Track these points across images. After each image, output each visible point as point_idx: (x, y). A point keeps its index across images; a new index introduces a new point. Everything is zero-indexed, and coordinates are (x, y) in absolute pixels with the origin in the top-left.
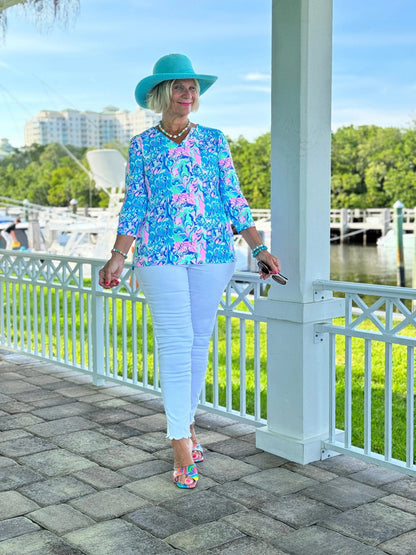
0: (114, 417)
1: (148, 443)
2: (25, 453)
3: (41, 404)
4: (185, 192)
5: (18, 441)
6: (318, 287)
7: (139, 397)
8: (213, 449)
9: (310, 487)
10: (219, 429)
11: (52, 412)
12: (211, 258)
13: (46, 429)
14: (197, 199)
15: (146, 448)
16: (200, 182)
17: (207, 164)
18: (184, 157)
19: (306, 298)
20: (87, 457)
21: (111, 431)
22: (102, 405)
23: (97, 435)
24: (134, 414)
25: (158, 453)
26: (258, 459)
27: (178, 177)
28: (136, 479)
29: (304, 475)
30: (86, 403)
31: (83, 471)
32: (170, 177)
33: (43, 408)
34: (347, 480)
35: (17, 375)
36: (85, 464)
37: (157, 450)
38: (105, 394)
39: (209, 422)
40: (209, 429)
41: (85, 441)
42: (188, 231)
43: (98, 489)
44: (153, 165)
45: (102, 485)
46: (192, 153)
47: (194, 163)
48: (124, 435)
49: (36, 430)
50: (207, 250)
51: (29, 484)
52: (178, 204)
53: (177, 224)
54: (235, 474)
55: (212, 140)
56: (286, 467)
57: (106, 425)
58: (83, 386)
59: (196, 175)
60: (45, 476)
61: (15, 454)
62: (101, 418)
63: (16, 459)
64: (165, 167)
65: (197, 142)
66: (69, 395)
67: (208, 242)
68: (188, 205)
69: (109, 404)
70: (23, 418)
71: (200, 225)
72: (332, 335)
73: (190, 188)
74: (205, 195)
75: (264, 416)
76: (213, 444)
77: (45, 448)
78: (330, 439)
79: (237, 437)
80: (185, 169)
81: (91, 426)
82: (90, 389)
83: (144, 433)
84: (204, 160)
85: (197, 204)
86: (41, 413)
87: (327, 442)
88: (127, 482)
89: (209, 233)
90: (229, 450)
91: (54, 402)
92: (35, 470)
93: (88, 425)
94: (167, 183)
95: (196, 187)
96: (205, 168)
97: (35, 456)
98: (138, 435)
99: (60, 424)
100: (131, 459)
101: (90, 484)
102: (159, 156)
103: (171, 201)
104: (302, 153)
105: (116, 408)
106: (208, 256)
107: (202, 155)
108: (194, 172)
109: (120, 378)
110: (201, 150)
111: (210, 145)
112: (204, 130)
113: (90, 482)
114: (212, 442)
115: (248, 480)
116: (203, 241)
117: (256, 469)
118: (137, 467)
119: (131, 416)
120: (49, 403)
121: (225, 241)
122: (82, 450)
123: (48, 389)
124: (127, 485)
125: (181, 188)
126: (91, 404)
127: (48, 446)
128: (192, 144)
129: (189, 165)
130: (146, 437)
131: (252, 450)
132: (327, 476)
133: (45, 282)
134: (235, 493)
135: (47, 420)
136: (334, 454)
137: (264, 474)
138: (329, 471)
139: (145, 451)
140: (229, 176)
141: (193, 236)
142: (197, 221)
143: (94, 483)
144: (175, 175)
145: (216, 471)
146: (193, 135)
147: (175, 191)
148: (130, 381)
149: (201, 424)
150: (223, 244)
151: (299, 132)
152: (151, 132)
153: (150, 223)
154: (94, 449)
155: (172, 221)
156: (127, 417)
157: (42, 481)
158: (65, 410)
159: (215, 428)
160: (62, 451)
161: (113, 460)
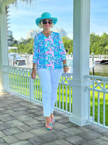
0: (33, 111)
1: (40, 119)
2: (7, 120)
3: (15, 107)
4: (49, 51)
5: (6, 117)
6: (86, 77)
7: (41, 106)
8: (57, 121)
9: (81, 133)
10: (60, 116)
11: (17, 109)
12: (56, 68)
13: (14, 114)
14: (52, 53)
15: (39, 120)
16: (53, 48)
17: (55, 43)
18: (49, 41)
19: (82, 80)
20: (22, 122)
21: (31, 115)
22: (31, 108)
23: (27, 116)
24: (39, 110)
25: (42, 122)
26: (69, 125)
27: (47, 47)
28: (34, 129)
29: (80, 130)
30: (27, 107)
31: (20, 126)
32: (45, 47)
33: (15, 108)
34: (92, 131)
35: (11, 99)
36: (21, 124)
37: (42, 121)
38: (32, 105)
39: (58, 113)
40: (57, 115)
41: (23, 118)
42: (49, 61)
43: (23, 132)
44: (40, 44)
45: (24, 130)
46: (51, 40)
47: (52, 43)
48: (34, 116)
49: (11, 114)
50: (55, 66)
51: (5, 129)
52: (47, 54)
53: (46, 59)
54: (61, 128)
55: (57, 36)
56: (76, 127)
57: (30, 113)
58: (27, 102)
59: (52, 46)
60: (10, 127)
61: (4, 121)
62: (29, 111)
63: (4, 122)
64: (44, 44)
65: (52, 37)
66: (23, 105)
67: (55, 64)
68: (50, 54)
69: (33, 107)
70: (9, 111)
71: (53, 59)
72: (89, 90)
73: (50, 50)
74: (54, 51)
75: (72, 112)
76: (57, 120)
77: (12, 119)
78: (89, 120)
79: (64, 118)
80: (49, 44)
81: (26, 114)
82: (29, 103)
83: (40, 116)
84: (54, 42)
85: (52, 54)
86: (14, 109)
87: (88, 120)
88: (31, 130)
89: (55, 61)
90: (61, 121)
91: (19, 106)
92: (8, 125)
93: (25, 113)
94: (44, 49)
95: (52, 49)
96: (54, 44)
97: (9, 121)
98: (38, 116)
99: (18, 113)
100: (34, 123)
101: (21, 130)
102: (42, 41)
103: (45, 53)
104: (81, 39)
105: (34, 109)
106: (55, 67)
107: (54, 41)
108: (51, 45)
109: (36, 100)
110: (53, 39)
111: (56, 37)
112: (54, 33)
113: (21, 129)
114: (57, 119)
115: (64, 130)
116: (54, 64)
117: (68, 127)
118: (35, 125)
119: (38, 111)
120: (17, 107)
121: (59, 63)
122: (22, 120)
123: (18, 103)
124: (31, 131)
125: (48, 50)
126: (28, 107)
127: (13, 119)
128: (51, 37)
129: (50, 43)
130: (40, 117)
131: (68, 121)
132: (87, 130)
133: (19, 74)
134: (60, 134)
135: (15, 111)
136: (90, 124)
137: (69, 129)
138: (88, 128)
139: (38, 121)
140: (61, 46)
141: (51, 62)
142: (52, 58)
143: (22, 130)
144: (46, 46)
145: (56, 128)
146: (51, 35)
147: (46, 51)
148: (39, 101)
149: (56, 114)
150: (59, 64)
151: (80, 33)
152: (40, 34)
153: (40, 59)
154: (25, 120)
155: (45, 59)
156: (36, 111)
157: (9, 128)
158: (21, 109)
159: (59, 115)
160: (16, 120)
161: (29, 123)
